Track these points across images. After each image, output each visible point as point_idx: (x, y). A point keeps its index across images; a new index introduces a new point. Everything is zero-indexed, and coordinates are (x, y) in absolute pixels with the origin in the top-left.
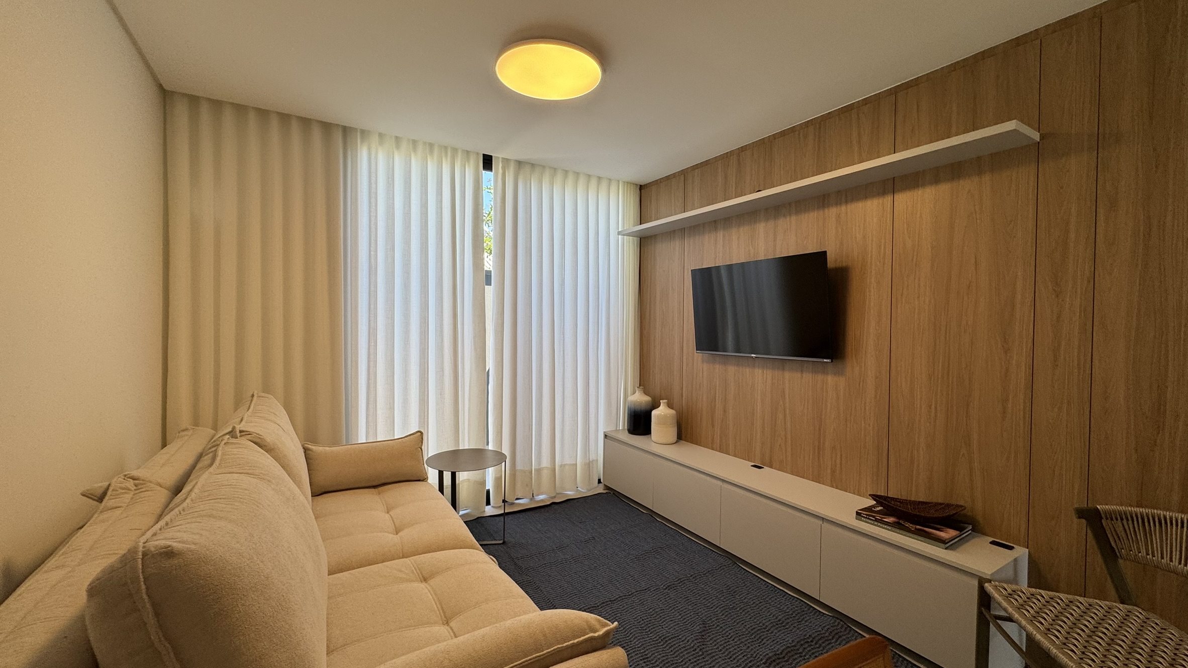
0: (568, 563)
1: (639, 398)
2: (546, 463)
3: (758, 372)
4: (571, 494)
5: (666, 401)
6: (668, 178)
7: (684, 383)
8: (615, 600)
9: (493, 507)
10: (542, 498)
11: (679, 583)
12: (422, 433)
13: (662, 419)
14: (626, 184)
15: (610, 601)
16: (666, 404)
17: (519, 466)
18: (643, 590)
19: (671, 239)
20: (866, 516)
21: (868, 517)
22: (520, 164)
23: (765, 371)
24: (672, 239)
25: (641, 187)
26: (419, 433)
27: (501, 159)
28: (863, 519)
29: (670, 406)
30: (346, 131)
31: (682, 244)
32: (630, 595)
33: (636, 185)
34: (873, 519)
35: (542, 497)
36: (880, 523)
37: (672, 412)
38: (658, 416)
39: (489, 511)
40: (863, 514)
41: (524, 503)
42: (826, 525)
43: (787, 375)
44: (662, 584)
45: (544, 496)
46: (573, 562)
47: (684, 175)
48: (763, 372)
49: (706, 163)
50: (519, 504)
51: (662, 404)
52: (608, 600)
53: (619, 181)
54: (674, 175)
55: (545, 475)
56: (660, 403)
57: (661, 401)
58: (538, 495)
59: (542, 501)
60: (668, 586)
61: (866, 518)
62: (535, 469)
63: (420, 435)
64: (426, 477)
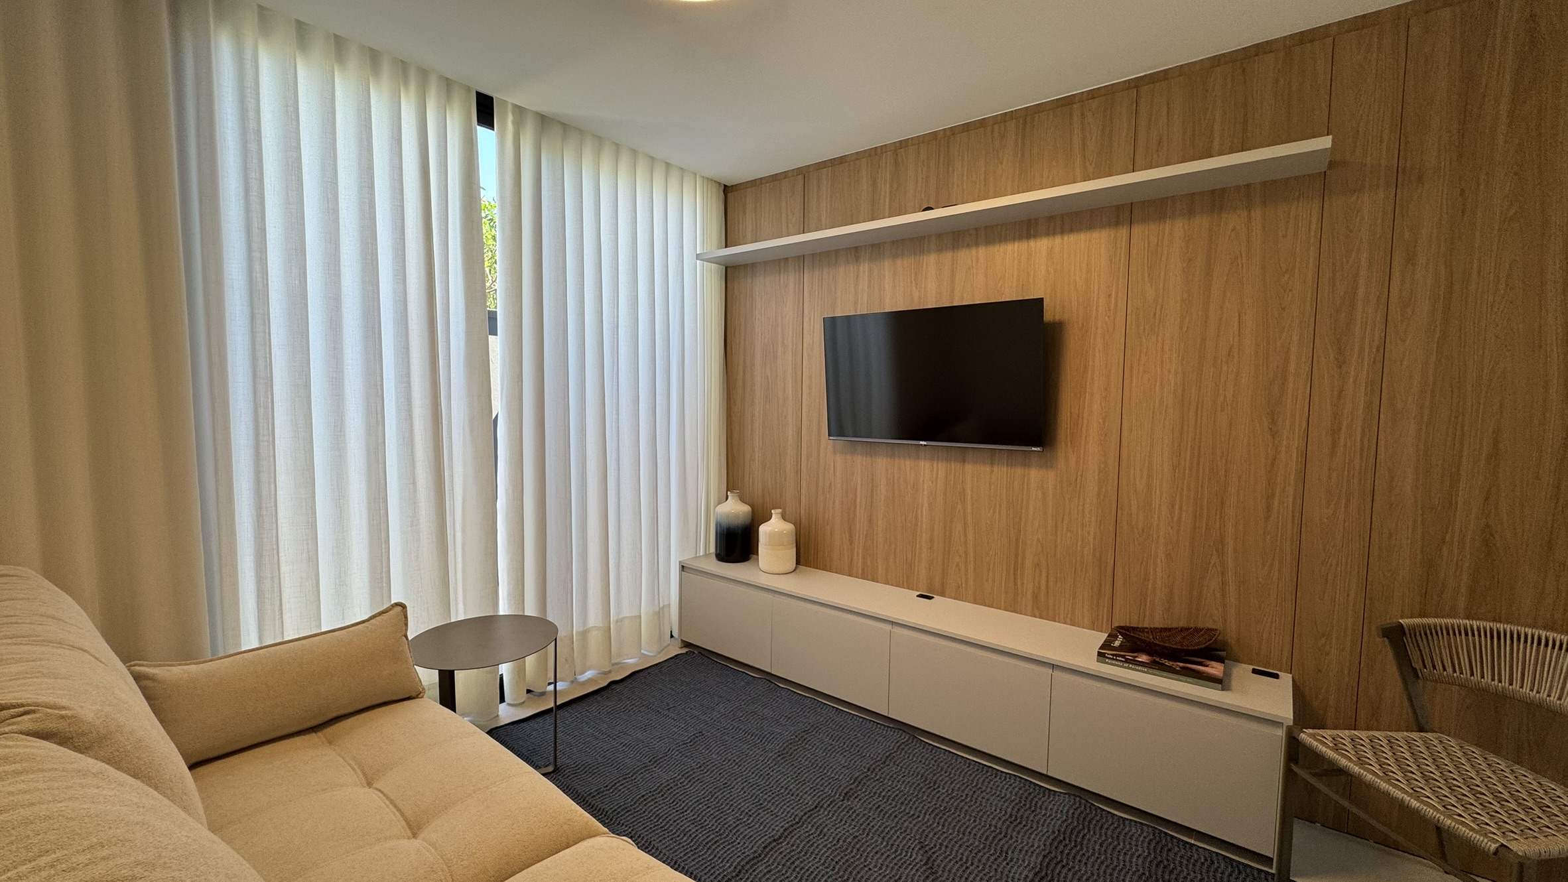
0: (680, 785)
1: (734, 509)
2: (594, 619)
3: (924, 465)
4: (633, 662)
5: (780, 510)
6: (774, 178)
7: (804, 484)
9: (509, 705)
10: (590, 678)
12: (403, 606)
13: (776, 539)
14: (705, 182)
15: (775, 840)
16: (780, 516)
19: (779, 271)
20: (1112, 657)
21: (1115, 658)
22: (544, 121)
23: (935, 466)
24: (782, 271)
25: (727, 189)
26: (399, 608)
27: (510, 107)
28: (1107, 660)
29: (784, 517)
31: (799, 279)
33: (719, 184)
34: (1122, 659)
35: (588, 674)
36: (1131, 663)
37: (790, 526)
38: (771, 535)
40: (1108, 654)
42: (1058, 674)
45: (591, 672)
46: (687, 782)
47: (805, 175)
49: (842, 160)
51: (773, 516)
53: (696, 174)
54: (785, 175)
55: (595, 639)
56: (772, 514)
57: (773, 511)
59: (590, 681)
61: (1113, 659)
62: (576, 632)
63: (402, 610)
64: (421, 689)
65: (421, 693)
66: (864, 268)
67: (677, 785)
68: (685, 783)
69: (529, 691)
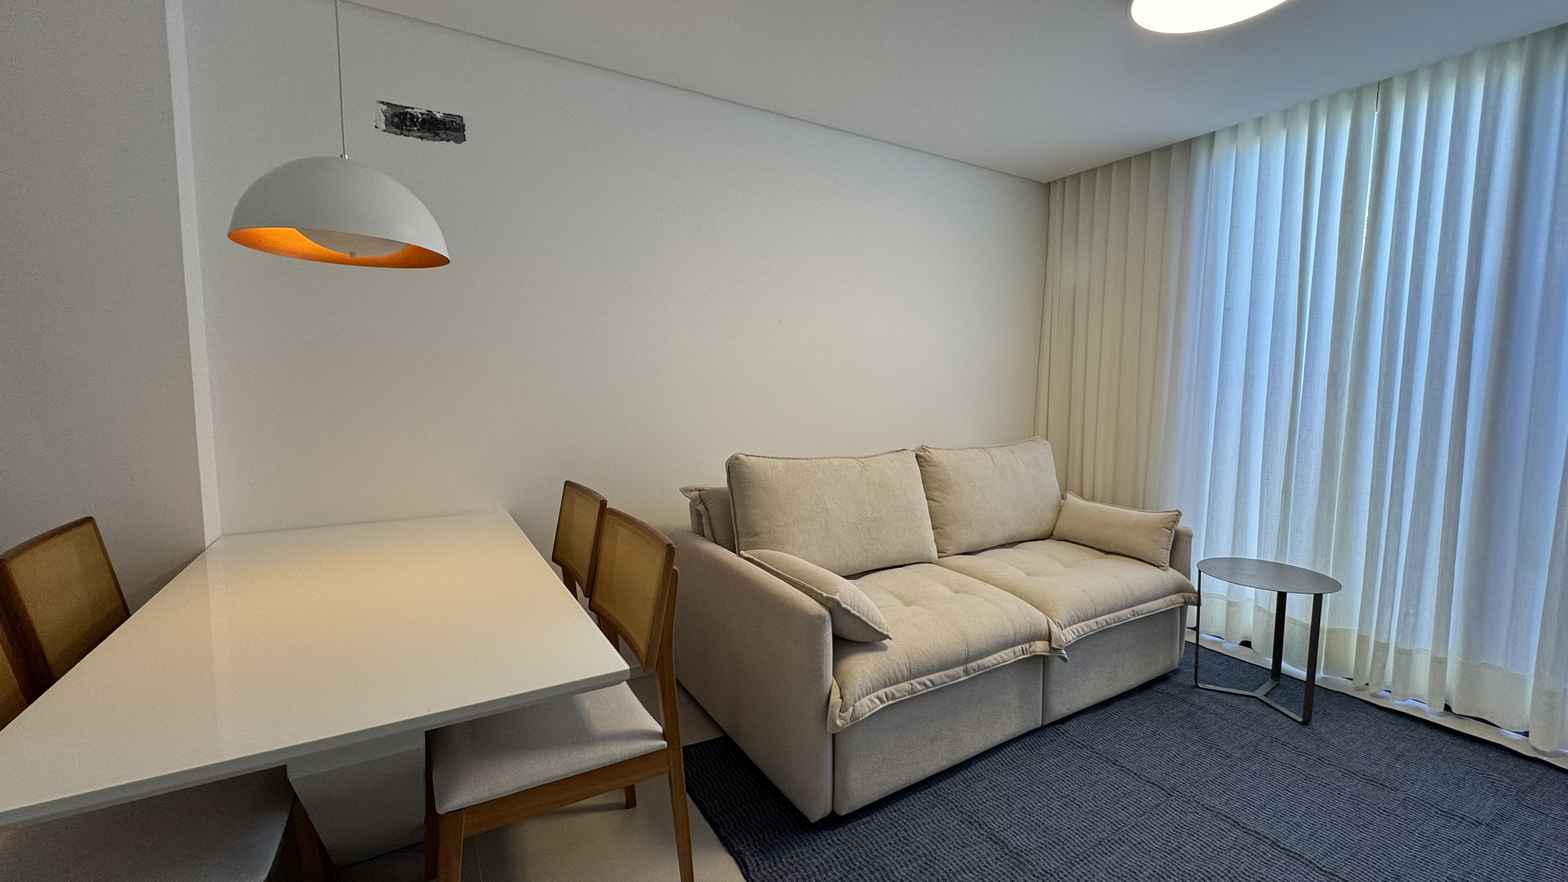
26: (1176, 513)
52: (1272, 839)
63: (1178, 515)
64: (1163, 565)
65: (1163, 567)
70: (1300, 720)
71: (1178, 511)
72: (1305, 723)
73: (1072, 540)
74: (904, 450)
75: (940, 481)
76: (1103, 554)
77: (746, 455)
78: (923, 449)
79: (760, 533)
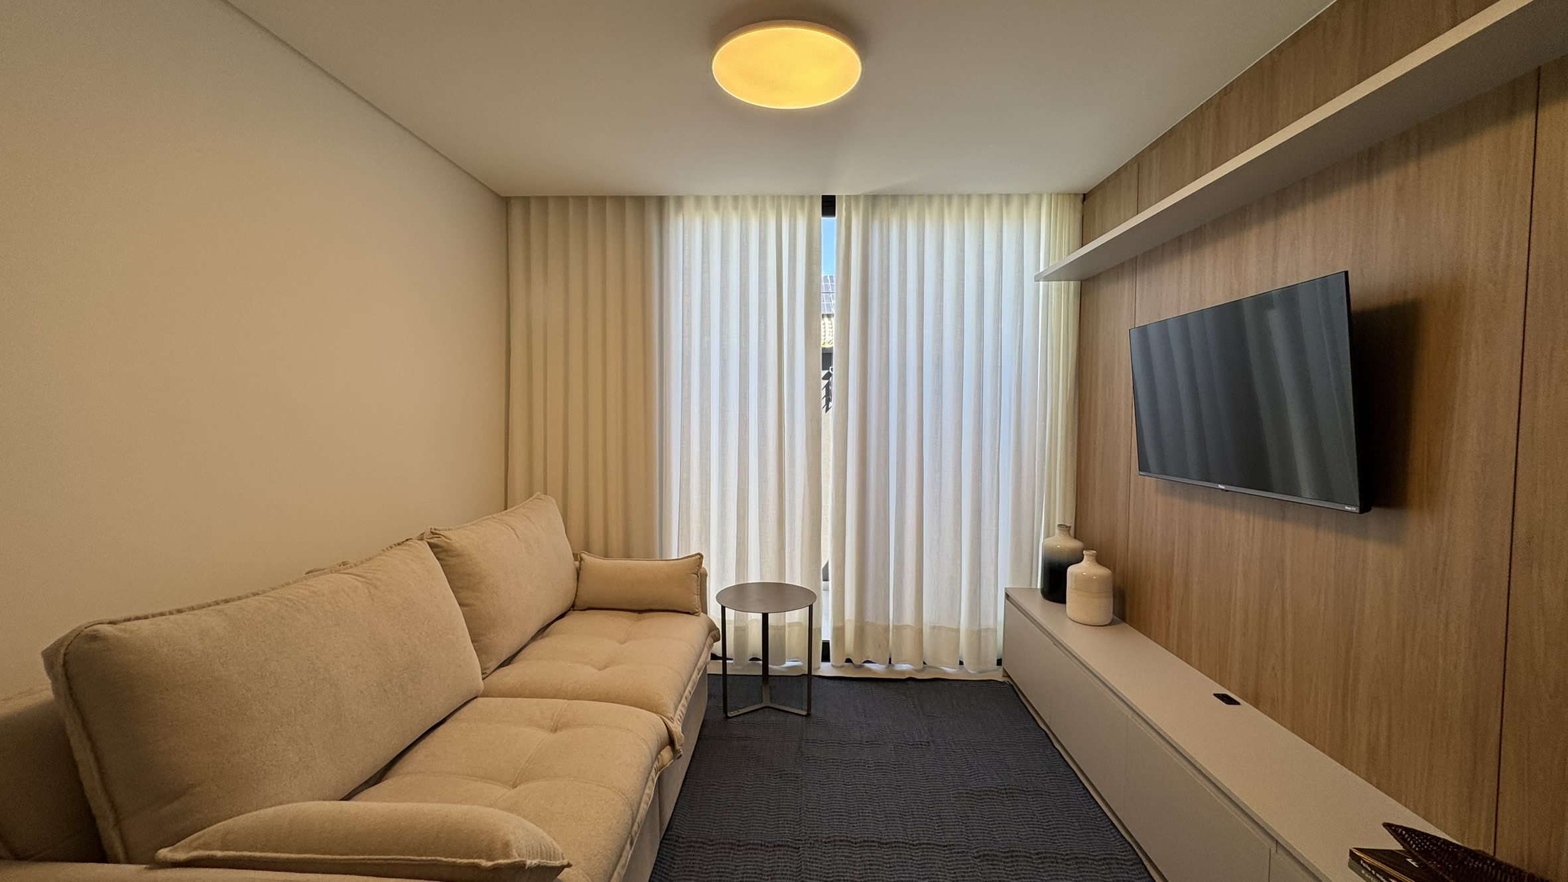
0: (867, 768)
1: (1064, 543)
2: (909, 619)
3: (1239, 517)
4: (950, 671)
5: (1095, 552)
6: (1118, 173)
7: (1131, 524)
8: (887, 844)
9: (832, 666)
10: (904, 668)
11: (1007, 857)
12: (701, 556)
13: (1086, 581)
14: (1060, 198)
15: (879, 842)
16: (1091, 558)
17: (870, 617)
18: (940, 846)
19: (1118, 277)
20: (1370, 869)
21: (1373, 872)
22: (874, 200)
23: (1251, 519)
24: (1120, 278)
25: (1085, 197)
26: (699, 556)
27: (847, 198)
28: (1363, 872)
29: (1100, 560)
30: (661, 201)
31: (1133, 285)
32: (913, 845)
33: (1076, 195)
37: (1103, 571)
38: (1077, 577)
39: (825, 669)
41: (878, 669)
43: (1289, 529)
44: (976, 848)
45: (907, 665)
47: (1138, 163)
48: (1248, 521)
49: (1171, 132)
50: (870, 670)
51: (1085, 557)
52: (875, 840)
54: (1125, 167)
55: (909, 637)
57: (1084, 552)
58: (898, 663)
59: (903, 672)
60: (984, 855)
61: (1370, 872)
62: (893, 626)
63: (700, 559)
64: (697, 610)
65: (697, 612)
66: (1187, 259)
67: (865, 766)
68: (872, 769)
69: (848, 661)
70: (804, 713)
71: (699, 554)
72: (808, 715)
73: (598, 606)
74: (407, 540)
75: (468, 575)
76: (636, 614)
77: (112, 623)
78: (434, 533)
79: (193, 786)
